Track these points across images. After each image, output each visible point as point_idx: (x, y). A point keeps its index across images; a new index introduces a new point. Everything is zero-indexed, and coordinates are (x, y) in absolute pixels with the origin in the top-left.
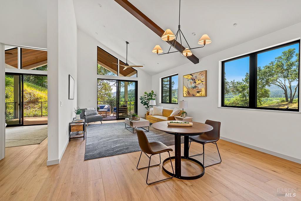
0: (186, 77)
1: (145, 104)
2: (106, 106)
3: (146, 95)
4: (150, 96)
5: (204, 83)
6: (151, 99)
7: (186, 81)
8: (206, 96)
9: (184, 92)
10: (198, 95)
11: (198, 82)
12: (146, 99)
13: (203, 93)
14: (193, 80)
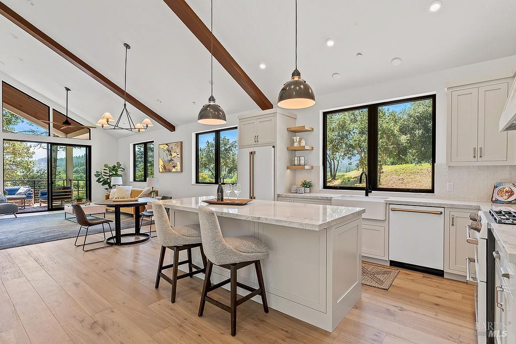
0: (162, 146)
1: (105, 182)
2: (23, 189)
3: (106, 168)
4: (113, 170)
5: (179, 156)
6: (116, 175)
7: (161, 151)
8: (182, 171)
9: (160, 167)
10: (174, 170)
11: (174, 154)
12: (106, 176)
13: (179, 167)
14: (169, 151)
